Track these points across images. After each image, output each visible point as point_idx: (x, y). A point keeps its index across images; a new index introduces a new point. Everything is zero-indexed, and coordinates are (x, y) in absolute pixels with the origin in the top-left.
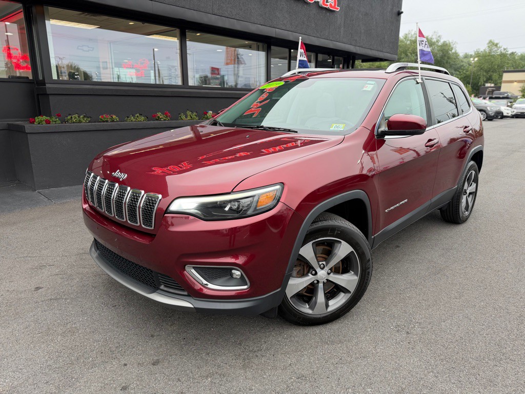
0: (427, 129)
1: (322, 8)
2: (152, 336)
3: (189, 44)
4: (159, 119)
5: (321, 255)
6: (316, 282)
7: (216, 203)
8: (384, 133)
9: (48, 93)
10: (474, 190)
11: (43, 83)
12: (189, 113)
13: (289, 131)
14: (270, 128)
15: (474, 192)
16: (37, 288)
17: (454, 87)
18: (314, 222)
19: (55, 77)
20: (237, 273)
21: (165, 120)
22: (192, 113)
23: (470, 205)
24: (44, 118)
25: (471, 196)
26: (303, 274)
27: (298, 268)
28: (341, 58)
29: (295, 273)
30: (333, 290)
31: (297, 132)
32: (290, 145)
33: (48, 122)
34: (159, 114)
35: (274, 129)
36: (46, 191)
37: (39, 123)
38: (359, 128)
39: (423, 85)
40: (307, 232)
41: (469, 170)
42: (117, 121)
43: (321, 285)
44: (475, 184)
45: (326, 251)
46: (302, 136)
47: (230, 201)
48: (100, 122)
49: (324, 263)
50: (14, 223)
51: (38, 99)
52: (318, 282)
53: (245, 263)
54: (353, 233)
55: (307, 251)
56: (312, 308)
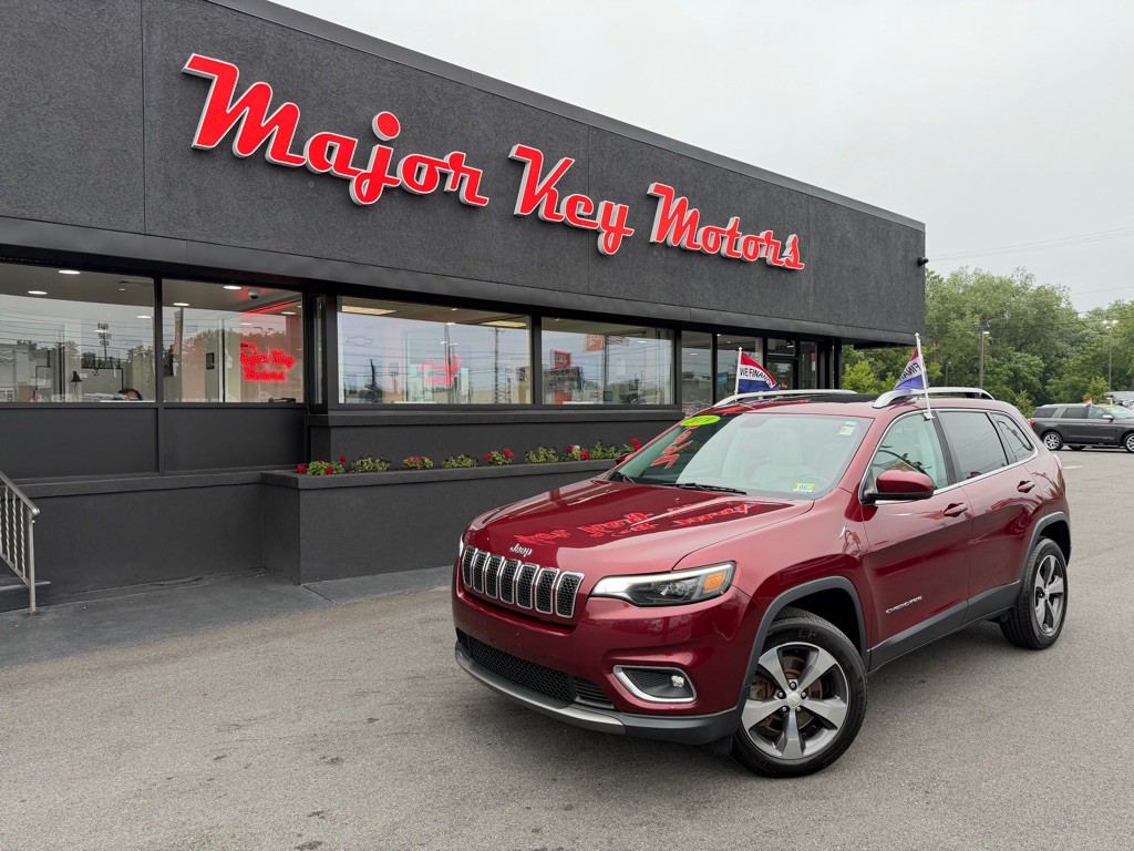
0: (935, 492)
1: (772, 267)
2: (555, 780)
3: (546, 335)
4: (493, 462)
5: (791, 670)
6: (784, 709)
7: (649, 585)
8: (872, 498)
9: (330, 424)
10: (1062, 590)
11: (324, 408)
12: (542, 451)
13: (734, 491)
14: (705, 487)
15: (1060, 594)
16: (371, 720)
17: (995, 418)
18: (776, 620)
19: (341, 399)
20: (678, 680)
21: (504, 464)
22: (548, 450)
23: (1056, 618)
24: (325, 465)
25: (1056, 601)
26: (765, 697)
27: (758, 688)
28: (813, 344)
29: (753, 694)
30: (812, 725)
31: (745, 493)
32: (723, 513)
33: (329, 471)
34: (495, 454)
35: (711, 488)
36: (317, 585)
37: (314, 473)
38: (835, 490)
39: (937, 423)
40: (769, 632)
41: (1042, 554)
42: (430, 468)
43: (792, 716)
44: (1061, 580)
45: (798, 663)
46: (752, 499)
47: (667, 583)
48: (404, 469)
49: (796, 681)
50: (290, 634)
51: (309, 434)
52: (788, 709)
53: (694, 665)
54: (836, 637)
55: (771, 662)
56: (782, 749)
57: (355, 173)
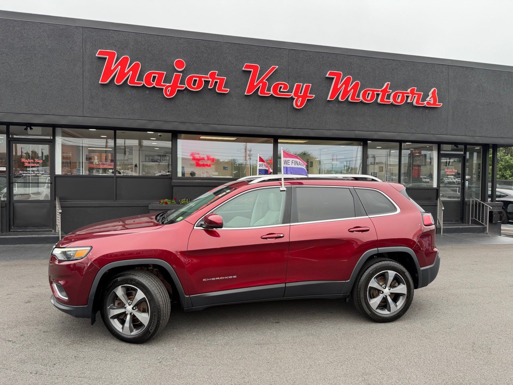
1: (418, 107)
6: (126, 313)
15: (403, 294)
19: (180, 175)
23: (396, 306)
24: (166, 200)
25: (401, 298)
27: (118, 301)
33: (166, 203)
37: (162, 204)
41: (378, 268)
43: (128, 316)
49: (131, 302)
57: (164, 86)
